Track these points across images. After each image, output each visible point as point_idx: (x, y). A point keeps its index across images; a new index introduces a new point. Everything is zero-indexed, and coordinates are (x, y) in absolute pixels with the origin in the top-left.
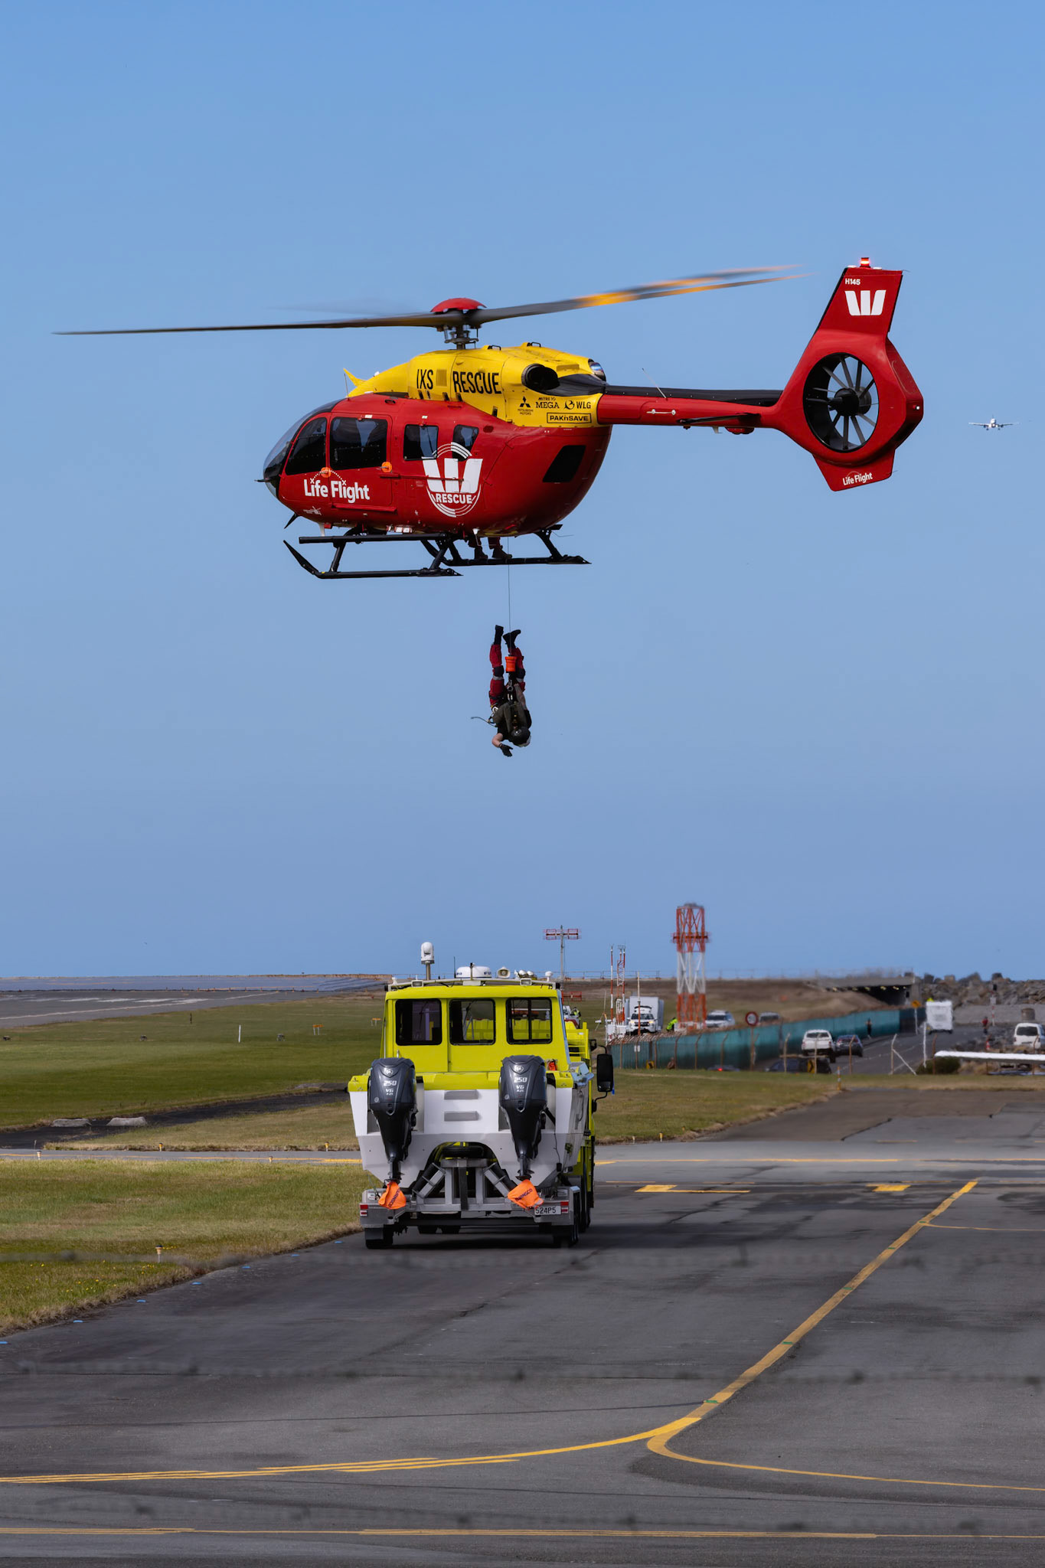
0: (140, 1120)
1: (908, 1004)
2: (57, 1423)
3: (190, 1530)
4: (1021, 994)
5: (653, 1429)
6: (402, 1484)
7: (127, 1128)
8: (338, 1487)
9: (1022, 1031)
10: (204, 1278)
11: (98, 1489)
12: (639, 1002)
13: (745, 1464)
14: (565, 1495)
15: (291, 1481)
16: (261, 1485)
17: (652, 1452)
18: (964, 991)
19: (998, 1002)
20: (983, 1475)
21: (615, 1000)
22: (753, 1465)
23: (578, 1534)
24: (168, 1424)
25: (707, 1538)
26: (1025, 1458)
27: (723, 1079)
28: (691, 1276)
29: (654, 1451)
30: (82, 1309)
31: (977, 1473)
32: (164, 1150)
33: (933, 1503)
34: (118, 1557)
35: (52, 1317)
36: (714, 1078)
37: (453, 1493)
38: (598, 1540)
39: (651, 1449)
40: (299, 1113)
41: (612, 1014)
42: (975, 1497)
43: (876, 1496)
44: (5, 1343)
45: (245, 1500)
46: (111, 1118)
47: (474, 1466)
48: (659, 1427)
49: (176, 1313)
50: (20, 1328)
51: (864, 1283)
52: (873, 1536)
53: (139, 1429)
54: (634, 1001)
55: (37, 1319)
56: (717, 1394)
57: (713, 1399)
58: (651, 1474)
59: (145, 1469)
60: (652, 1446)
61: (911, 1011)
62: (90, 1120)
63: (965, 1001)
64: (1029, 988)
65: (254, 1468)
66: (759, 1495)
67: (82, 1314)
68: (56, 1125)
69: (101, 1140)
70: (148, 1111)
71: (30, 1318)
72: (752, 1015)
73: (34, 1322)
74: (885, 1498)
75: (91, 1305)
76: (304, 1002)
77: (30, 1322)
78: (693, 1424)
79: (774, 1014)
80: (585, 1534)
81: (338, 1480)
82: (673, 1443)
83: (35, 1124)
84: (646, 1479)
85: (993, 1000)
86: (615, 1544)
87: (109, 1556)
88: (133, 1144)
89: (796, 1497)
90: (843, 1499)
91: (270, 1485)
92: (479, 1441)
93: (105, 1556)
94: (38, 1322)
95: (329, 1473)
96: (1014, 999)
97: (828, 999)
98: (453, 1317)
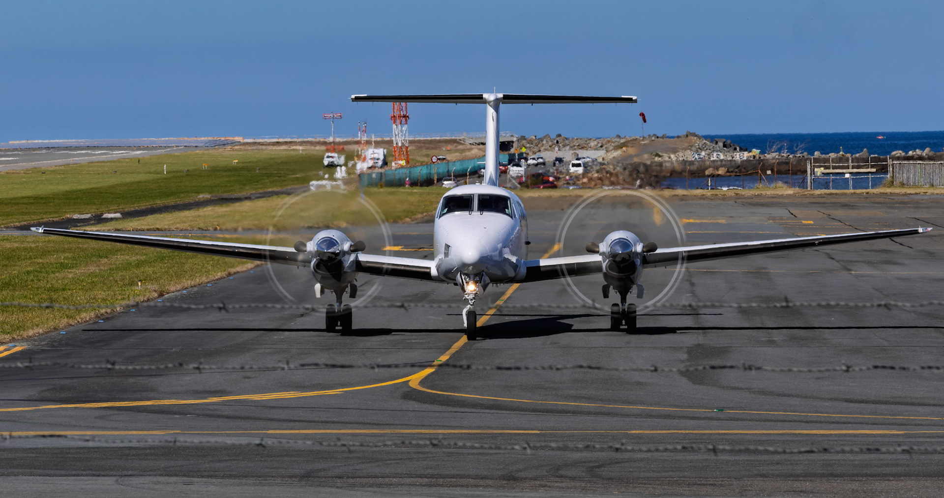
0: (118, 215)
1: (512, 151)
2: (98, 375)
3: (178, 431)
4: (571, 145)
5: (410, 375)
6: (285, 406)
7: (112, 219)
8: (251, 408)
9: (574, 165)
10: (164, 297)
11: (125, 410)
12: (373, 151)
13: (462, 393)
14: (371, 411)
15: (226, 405)
16: (211, 407)
17: (412, 388)
18: (541, 144)
19: (559, 150)
20: (588, 399)
21: (361, 151)
22: (466, 394)
23: (382, 432)
24: (156, 375)
25: (450, 434)
26: (609, 390)
27: (421, 191)
28: (418, 294)
29: (414, 387)
30: (102, 315)
31: (585, 398)
32: (133, 230)
33: (565, 413)
34: (143, 446)
35: (87, 319)
36: (415, 191)
37: (312, 410)
38: (393, 435)
39: (412, 386)
40: (201, 210)
41: (359, 157)
42: (586, 411)
43: (534, 410)
44: (65, 333)
45: (203, 415)
46: (102, 214)
47: (321, 396)
48: (414, 374)
49: (151, 316)
50: (71, 325)
51: (509, 298)
52: (538, 432)
53: (141, 378)
54: (370, 151)
55: (80, 320)
56: (441, 357)
57: (439, 359)
58: (414, 400)
59: (149, 399)
60: (411, 384)
61: (514, 154)
62: (92, 215)
63: (542, 149)
64: (576, 142)
65: (205, 398)
66: (473, 410)
67: (102, 318)
68: (75, 218)
69: (100, 225)
70: (122, 210)
71: (76, 320)
72: (434, 157)
73: (78, 322)
74: (539, 412)
75: (106, 313)
76: (198, 151)
77: (76, 322)
78: (431, 373)
79: (444, 157)
80: (386, 432)
81: (250, 404)
82: (423, 382)
83: (64, 217)
84: (412, 402)
85: (557, 149)
86: (403, 437)
87: (139, 446)
88: (116, 227)
89: (492, 411)
90: (517, 412)
91: (215, 407)
92: (320, 382)
93: (137, 446)
94: (80, 322)
95: (244, 400)
96: (568, 148)
97: (471, 149)
98: (296, 317)
